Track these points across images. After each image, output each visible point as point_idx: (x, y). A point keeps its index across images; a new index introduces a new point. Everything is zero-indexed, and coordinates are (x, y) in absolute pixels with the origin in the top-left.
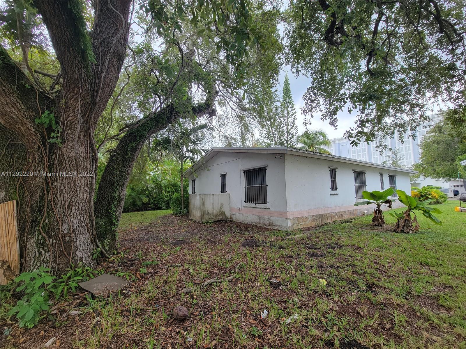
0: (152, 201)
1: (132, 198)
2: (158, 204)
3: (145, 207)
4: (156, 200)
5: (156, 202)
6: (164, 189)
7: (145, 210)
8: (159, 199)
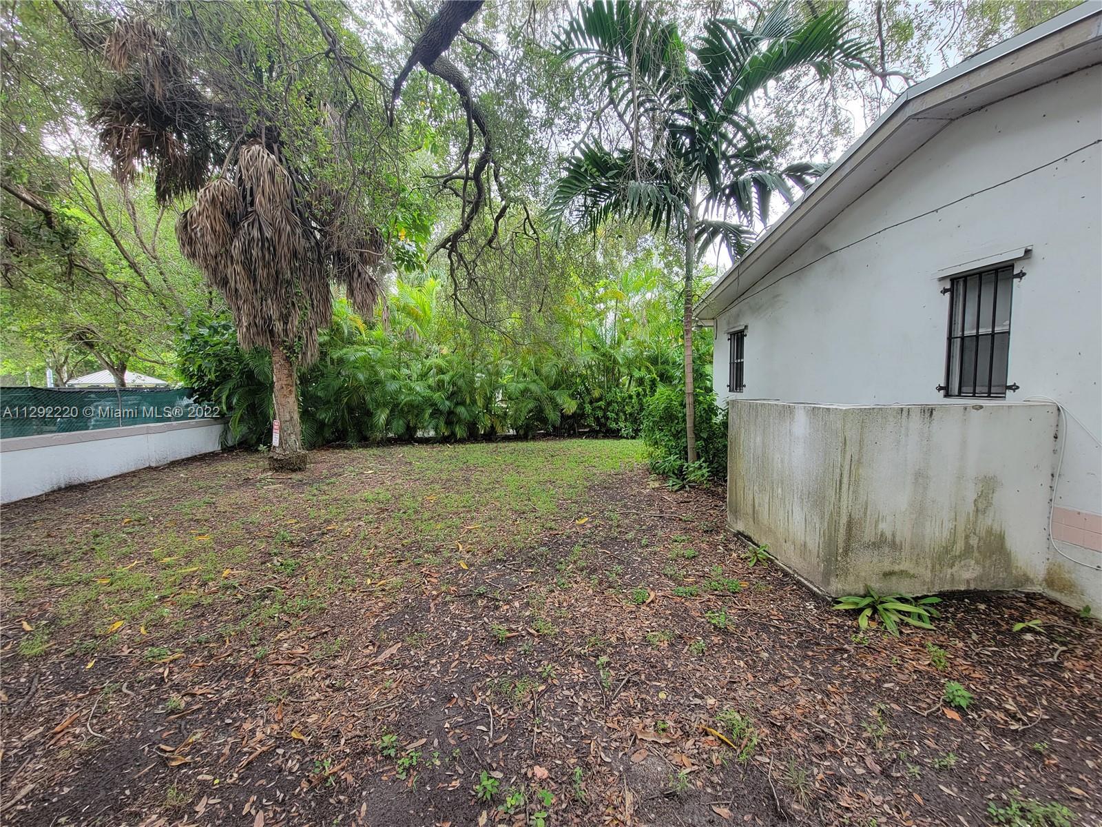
0: (588, 408)
1: (535, 399)
2: (607, 418)
3: (571, 427)
4: (600, 408)
5: (600, 414)
6: (626, 371)
7: (571, 436)
8: (609, 404)
